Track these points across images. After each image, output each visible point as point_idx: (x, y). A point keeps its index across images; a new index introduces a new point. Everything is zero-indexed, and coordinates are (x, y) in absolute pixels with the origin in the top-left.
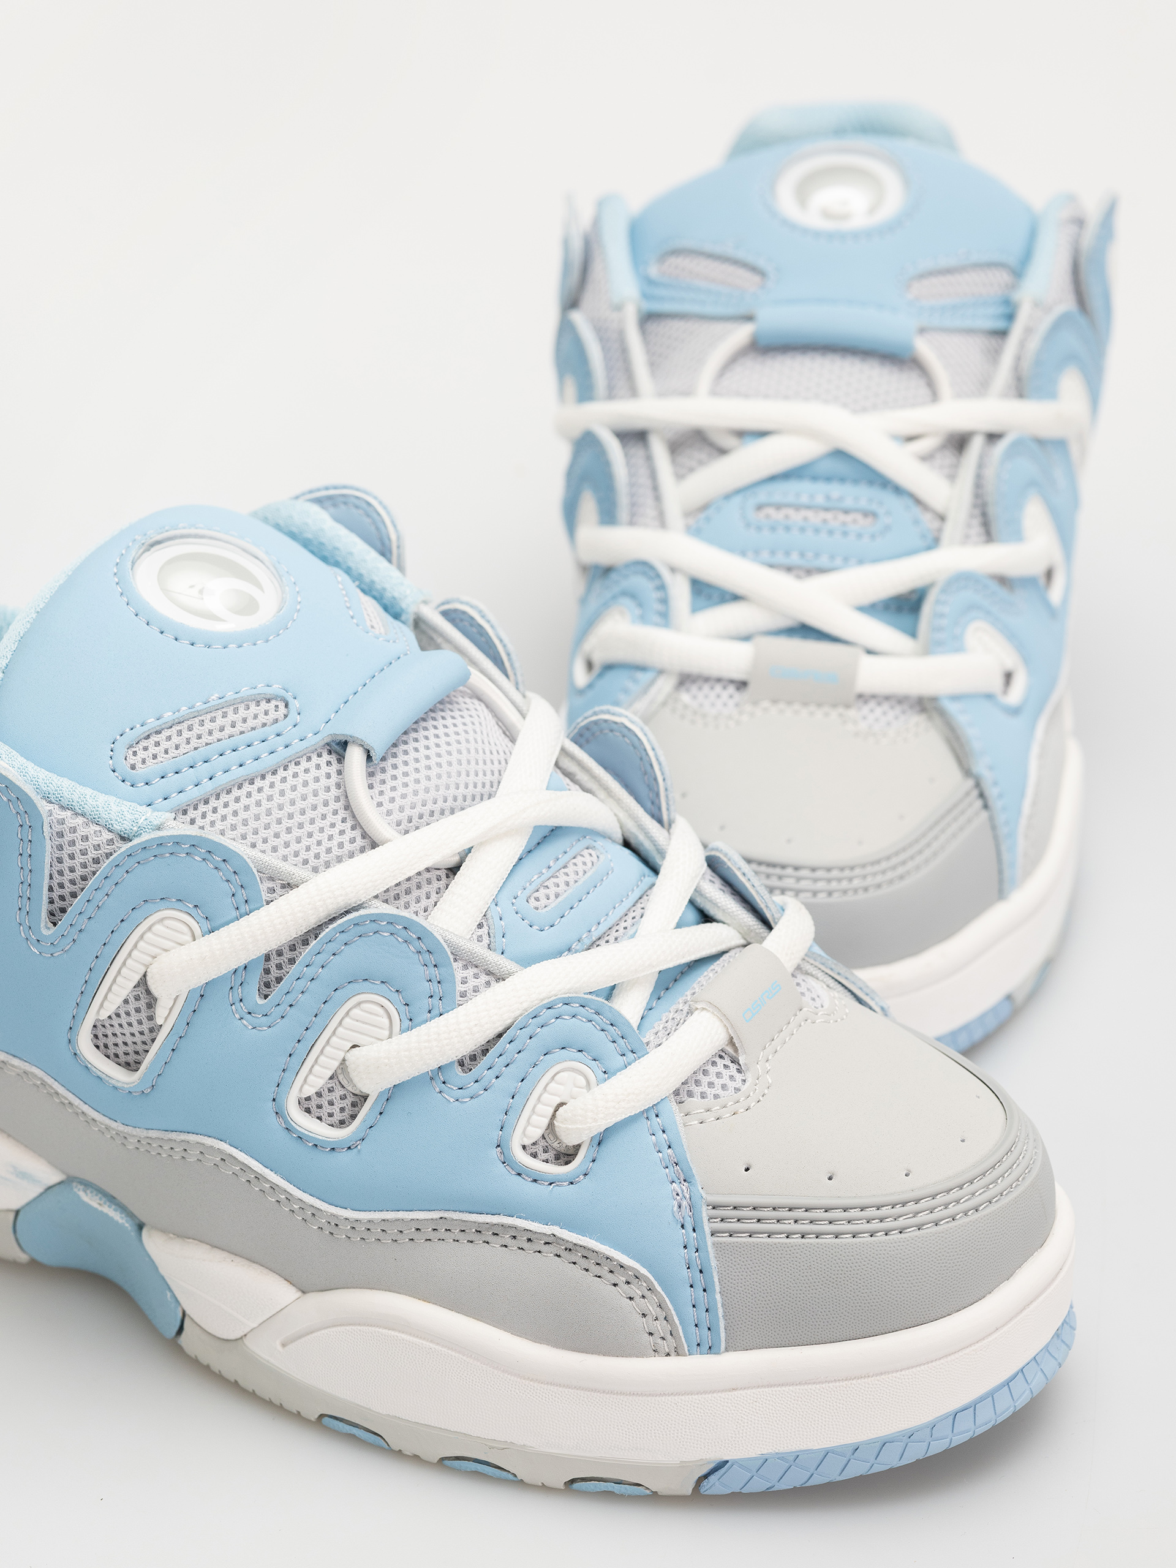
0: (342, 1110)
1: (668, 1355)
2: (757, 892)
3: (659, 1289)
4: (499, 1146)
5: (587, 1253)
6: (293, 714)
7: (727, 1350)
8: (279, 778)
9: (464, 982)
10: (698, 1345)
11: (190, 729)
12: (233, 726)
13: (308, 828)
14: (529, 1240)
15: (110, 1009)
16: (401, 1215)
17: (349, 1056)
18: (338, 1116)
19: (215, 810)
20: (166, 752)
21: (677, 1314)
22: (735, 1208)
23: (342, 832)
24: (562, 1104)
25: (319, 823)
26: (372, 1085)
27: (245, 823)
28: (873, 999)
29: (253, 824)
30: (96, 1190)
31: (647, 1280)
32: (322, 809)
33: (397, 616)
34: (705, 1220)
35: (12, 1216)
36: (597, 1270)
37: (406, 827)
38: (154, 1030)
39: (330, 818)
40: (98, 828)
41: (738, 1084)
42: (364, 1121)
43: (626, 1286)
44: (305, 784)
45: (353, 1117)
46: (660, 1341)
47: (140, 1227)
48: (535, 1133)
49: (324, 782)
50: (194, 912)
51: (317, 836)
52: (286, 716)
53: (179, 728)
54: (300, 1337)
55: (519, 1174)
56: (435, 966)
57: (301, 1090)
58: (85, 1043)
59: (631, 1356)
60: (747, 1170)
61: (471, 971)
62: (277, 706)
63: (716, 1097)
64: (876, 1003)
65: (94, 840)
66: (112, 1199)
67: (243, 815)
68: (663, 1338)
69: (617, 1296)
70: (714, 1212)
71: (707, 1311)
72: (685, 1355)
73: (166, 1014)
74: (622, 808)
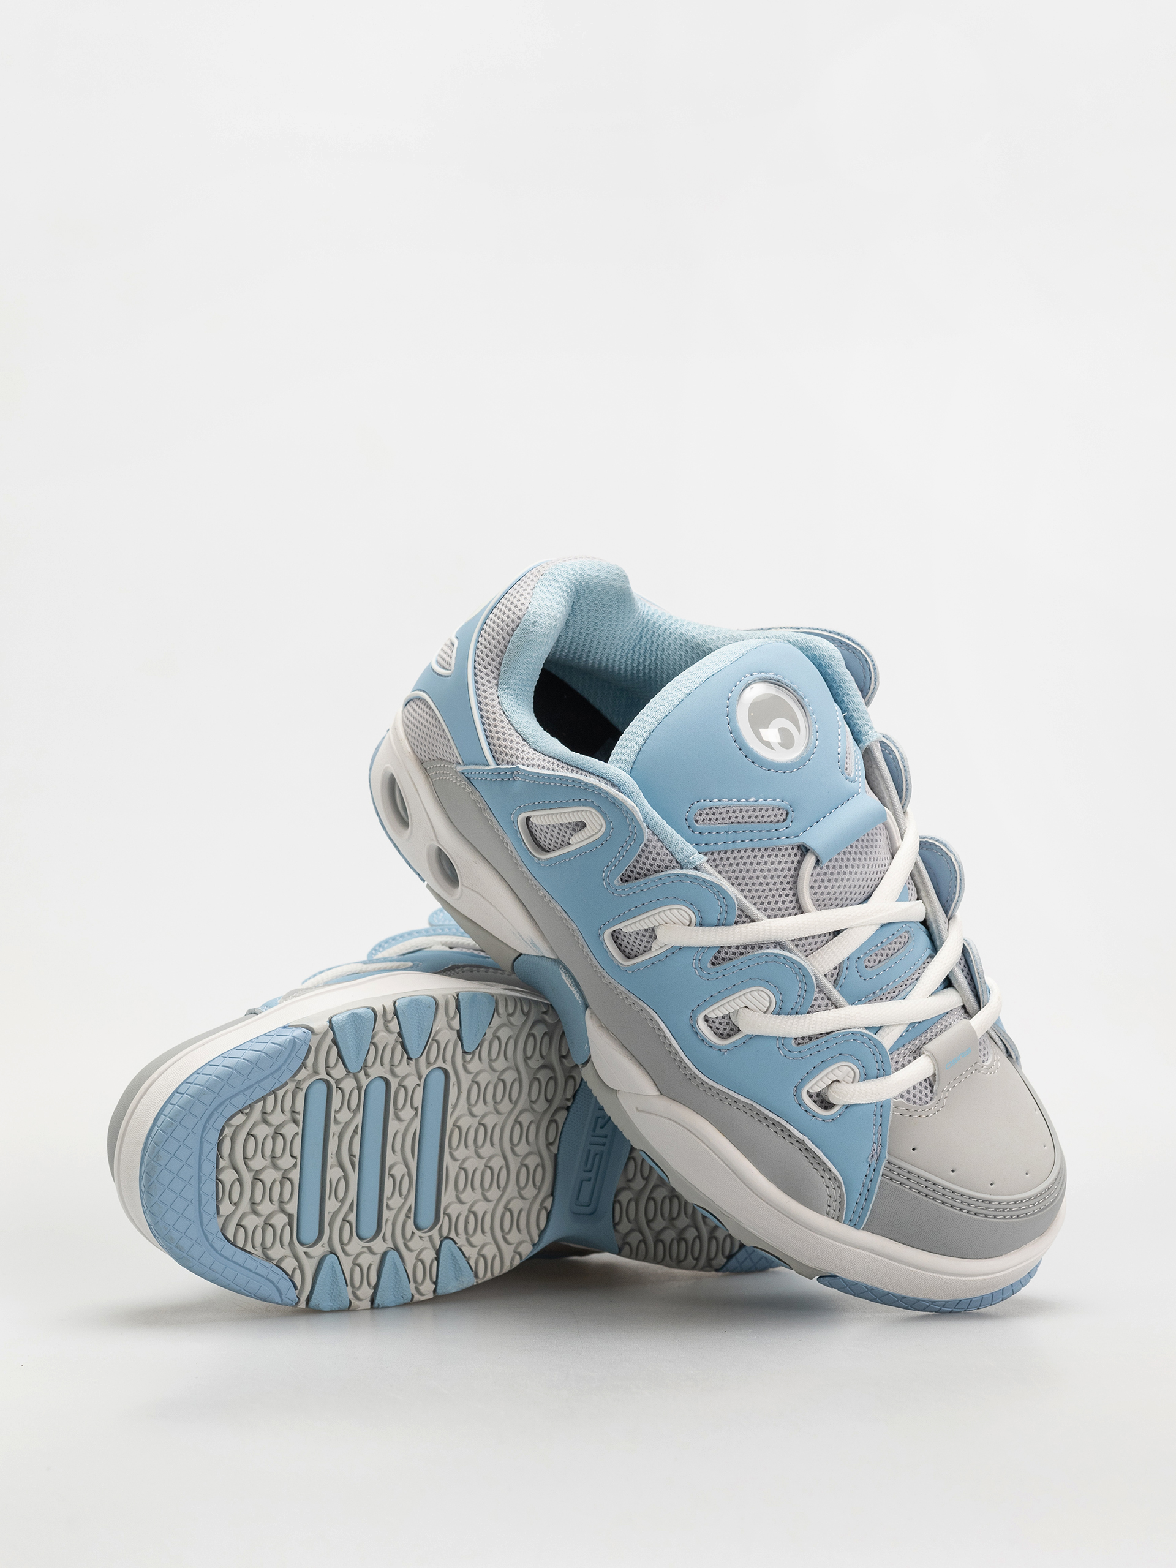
0: (725, 1029)
1: (833, 1218)
2: (981, 986)
3: (844, 1189)
4: (796, 1087)
5: (815, 1156)
6: (788, 821)
7: (863, 1229)
8: (767, 854)
9: (815, 1000)
10: (850, 1221)
11: (734, 812)
12: (756, 818)
13: (771, 886)
14: (790, 1136)
15: (628, 930)
16: (731, 1093)
17: (741, 1010)
18: (721, 1031)
19: (728, 859)
20: (717, 819)
21: (847, 1201)
22: (899, 1167)
23: (787, 895)
24: (837, 1081)
25: (778, 886)
26: (746, 1029)
27: (741, 871)
28: (1014, 1052)
29: (744, 874)
30: (572, 976)
31: (839, 1181)
32: (782, 879)
33: (858, 741)
34: (883, 1166)
35: (518, 954)
36: (817, 1167)
37: (820, 906)
38: (646, 950)
39: (785, 885)
40: (667, 852)
41: (928, 1100)
42: (734, 1042)
43: (828, 1180)
44: (780, 863)
45: (729, 1036)
46: (832, 1211)
47: (587, 1007)
48: (817, 1089)
49: (789, 865)
50: (696, 912)
51: (774, 892)
52: (784, 820)
53: (728, 809)
54: (648, 1113)
55: (799, 1104)
56: (805, 990)
57: (709, 1013)
58: (607, 934)
59: (814, 1210)
60: (914, 1149)
61: (822, 995)
62: (782, 813)
63: (915, 1103)
64: (1015, 1055)
65: (662, 856)
66: (577, 986)
67: (741, 867)
68: (834, 1210)
69: (821, 1183)
70: (888, 1165)
71: (862, 1209)
72: (841, 1222)
73: (656, 950)
74: (931, 906)
